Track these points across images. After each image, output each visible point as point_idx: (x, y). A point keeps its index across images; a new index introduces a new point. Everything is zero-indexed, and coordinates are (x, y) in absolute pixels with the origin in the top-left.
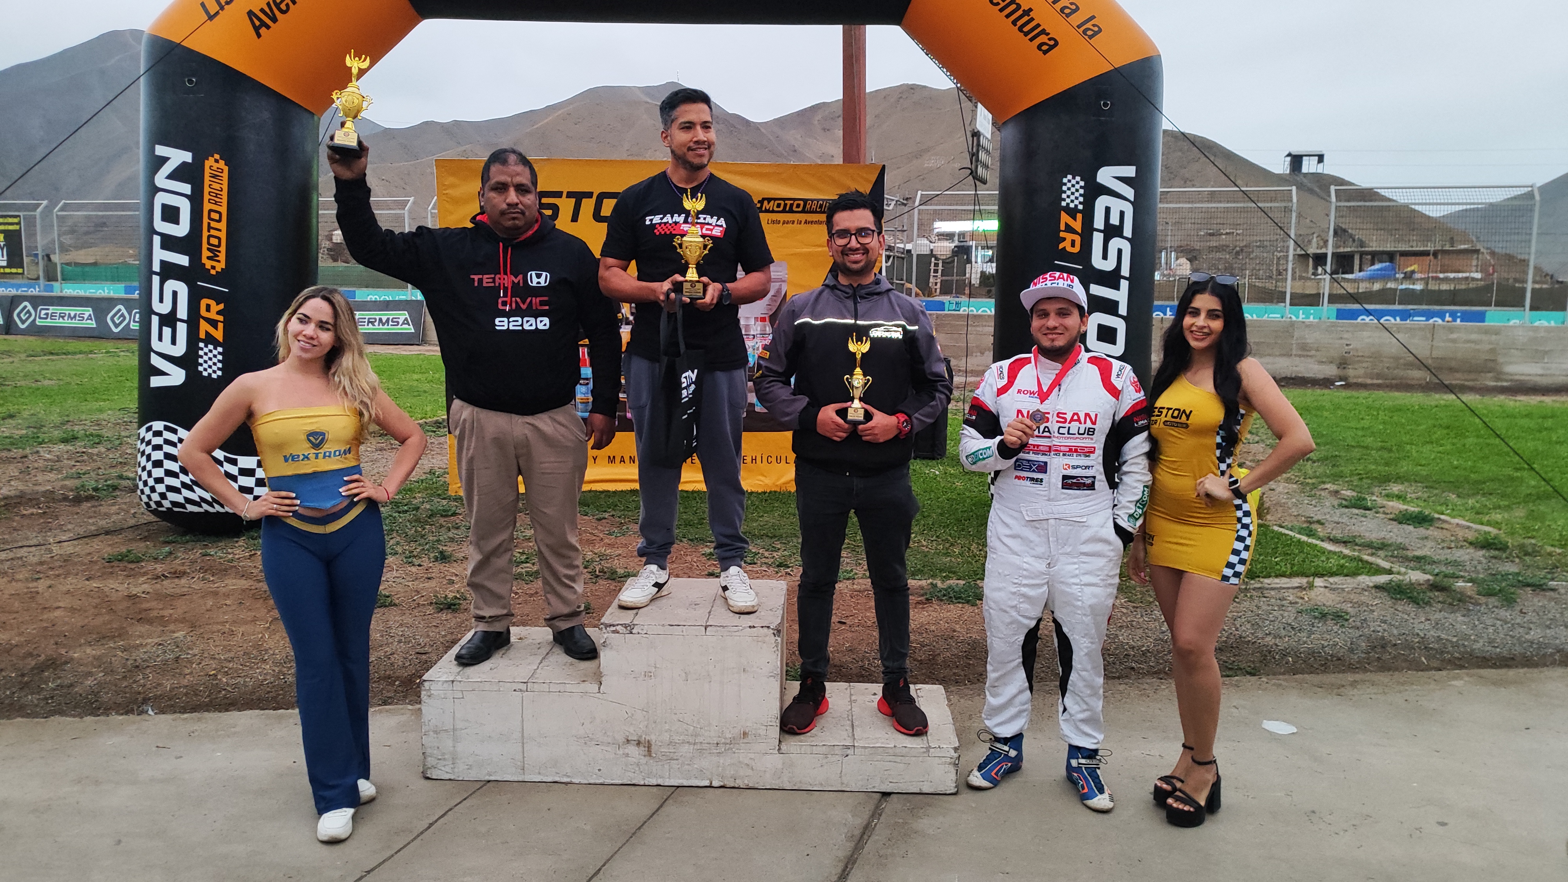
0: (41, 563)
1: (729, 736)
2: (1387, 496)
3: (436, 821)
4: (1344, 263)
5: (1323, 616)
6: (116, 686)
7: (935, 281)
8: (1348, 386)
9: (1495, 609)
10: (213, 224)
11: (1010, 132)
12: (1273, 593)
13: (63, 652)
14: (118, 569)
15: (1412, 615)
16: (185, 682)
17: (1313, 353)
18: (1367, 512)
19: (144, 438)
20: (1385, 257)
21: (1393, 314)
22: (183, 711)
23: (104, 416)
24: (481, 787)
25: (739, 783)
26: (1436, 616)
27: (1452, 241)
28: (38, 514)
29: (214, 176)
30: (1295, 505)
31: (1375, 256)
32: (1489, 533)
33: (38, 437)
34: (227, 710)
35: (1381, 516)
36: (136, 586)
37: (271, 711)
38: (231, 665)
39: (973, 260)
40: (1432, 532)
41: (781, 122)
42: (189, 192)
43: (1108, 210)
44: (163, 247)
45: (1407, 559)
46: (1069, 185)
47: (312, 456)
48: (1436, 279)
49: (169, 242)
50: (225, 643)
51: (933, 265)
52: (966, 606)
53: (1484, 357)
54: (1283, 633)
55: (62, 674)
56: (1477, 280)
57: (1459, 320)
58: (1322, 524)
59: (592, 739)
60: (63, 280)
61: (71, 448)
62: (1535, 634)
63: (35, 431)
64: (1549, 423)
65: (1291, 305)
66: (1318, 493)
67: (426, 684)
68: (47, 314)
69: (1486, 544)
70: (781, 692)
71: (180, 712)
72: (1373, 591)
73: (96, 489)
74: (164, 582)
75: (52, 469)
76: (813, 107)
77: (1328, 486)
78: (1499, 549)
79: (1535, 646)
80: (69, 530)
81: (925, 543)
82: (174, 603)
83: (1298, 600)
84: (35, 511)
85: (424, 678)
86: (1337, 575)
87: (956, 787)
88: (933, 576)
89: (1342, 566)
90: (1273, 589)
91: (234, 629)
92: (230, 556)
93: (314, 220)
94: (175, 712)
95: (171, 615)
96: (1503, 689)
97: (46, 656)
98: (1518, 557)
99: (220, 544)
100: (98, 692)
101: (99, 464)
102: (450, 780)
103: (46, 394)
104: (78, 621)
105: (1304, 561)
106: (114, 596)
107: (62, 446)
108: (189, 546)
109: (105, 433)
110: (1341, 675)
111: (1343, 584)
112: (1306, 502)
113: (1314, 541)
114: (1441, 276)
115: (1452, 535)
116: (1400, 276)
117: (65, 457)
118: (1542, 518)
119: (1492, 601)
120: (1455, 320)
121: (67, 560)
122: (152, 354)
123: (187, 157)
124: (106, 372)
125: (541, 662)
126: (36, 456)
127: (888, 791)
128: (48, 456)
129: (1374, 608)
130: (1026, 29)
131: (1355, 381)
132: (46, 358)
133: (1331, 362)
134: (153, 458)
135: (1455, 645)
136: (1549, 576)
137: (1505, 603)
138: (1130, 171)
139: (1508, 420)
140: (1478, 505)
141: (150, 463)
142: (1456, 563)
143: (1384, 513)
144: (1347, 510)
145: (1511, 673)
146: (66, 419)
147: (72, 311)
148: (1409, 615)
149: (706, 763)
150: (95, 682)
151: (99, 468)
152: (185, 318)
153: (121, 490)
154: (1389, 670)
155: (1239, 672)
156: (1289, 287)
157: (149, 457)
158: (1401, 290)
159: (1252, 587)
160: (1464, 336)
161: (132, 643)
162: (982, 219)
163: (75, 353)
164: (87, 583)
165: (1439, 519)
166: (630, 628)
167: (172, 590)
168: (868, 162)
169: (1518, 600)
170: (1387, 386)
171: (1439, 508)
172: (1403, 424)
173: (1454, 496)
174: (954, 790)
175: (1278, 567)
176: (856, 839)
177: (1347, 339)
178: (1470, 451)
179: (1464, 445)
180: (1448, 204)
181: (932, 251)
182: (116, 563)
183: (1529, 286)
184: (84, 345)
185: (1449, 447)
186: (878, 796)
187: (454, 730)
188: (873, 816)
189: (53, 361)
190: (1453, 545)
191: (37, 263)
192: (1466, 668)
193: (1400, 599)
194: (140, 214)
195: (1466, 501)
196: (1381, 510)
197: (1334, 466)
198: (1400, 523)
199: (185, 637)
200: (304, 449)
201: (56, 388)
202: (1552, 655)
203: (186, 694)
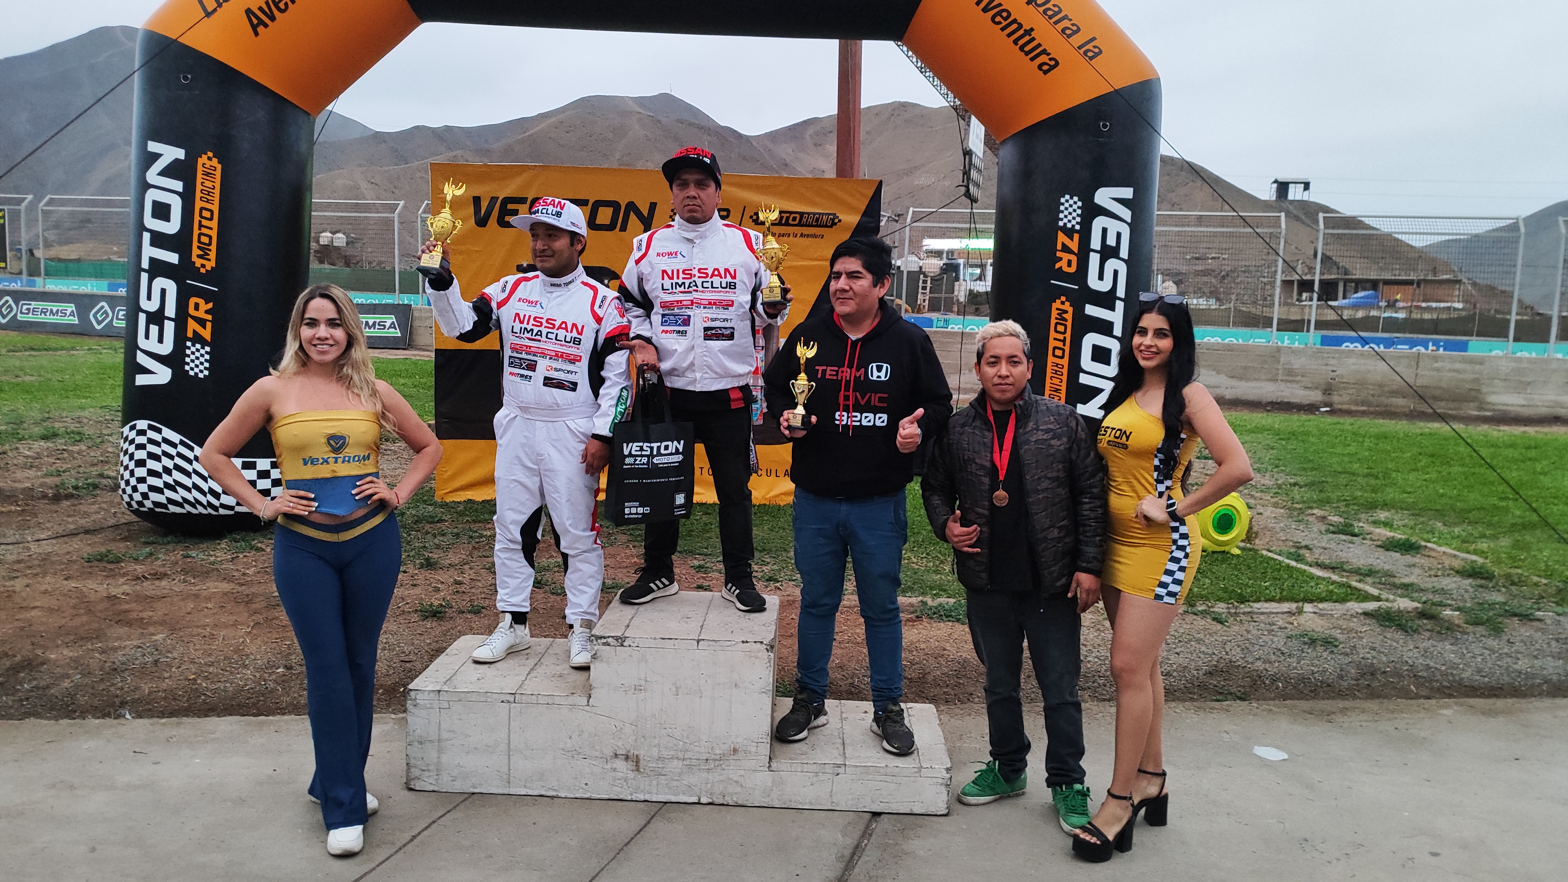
0: (19, 562)
1: (717, 752)
2: (1375, 523)
3: (419, 834)
4: (1328, 291)
5: (1313, 642)
6: (93, 688)
7: (923, 298)
8: (1333, 412)
9: (1483, 638)
10: (204, 222)
11: (1008, 152)
12: (1262, 617)
13: (39, 652)
14: (97, 569)
15: (1401, 642)
16: (164, 686)
17: (1299, 378)
18: (1355, 538)
19: (127, 437)
20: (1368, 285)
21: (1378, 342)
22: (162, 715)
23: (86, 413)
24: (465, 800)
25: (728, 800)
26: (1424, 644)
27: (1435, 271)
28: (16, 511)
29: (207, 174)
30: (1283, 530)
31: (1359, 284)
32: (1475, 561)
33: (18, 434)
34: (206, 716)
35: (1368, 542)
36: (116, 586)
37: (252, 718)
38: (211, 669)
39: (961, 277)
40: (1418, 559)
41: (773, 136)
42: (181, 190)
43: (1105, 231)
44: (153, 244)
45: (1395, 586)
46: (1067, 205)
47: (331, 460)
48: (1418, 307)
49: (159, 240)
50: (206, 647)
51: (921, 282)
52: (957, 624)
53: (1468, 386)
54: (1273, 658)
55: (37, 675)
56: (1458, 309)
57: (1441, 349)
58: (1310, 549)
59: (580, 753)
60: (46, 275)
61: (51, 445)
62: (1523, 664)
63: (15, 427)
64: (1533, 453)
65: (1278, 330)
66: (1306, 518)
67: (412, 694)
68: (28, 309)
69: (1472, 573)
70: (772, 708)
71: (158, 717)
72: (1362, 618)
73: (76, 488)
74: (145, 584)
75: (32, 467)
76: (805, 122)
77: (1315, 511)
78: (1486, 578)
79: (1523, 677)
80: (48, 528)
81: (915, 560)
82: (155, 605)
83: (1287, 625)
84: (13, 508)
85: (410, 687)
86: (1326, 601)
87: (948, 808)
88: (924, 594)
89: (1331, 592)
90: (1262, 613)
91: (215, 633)
92: (212, 559)
93: (307, 220)
94: (153, 717)
95: (150, 617)
96: (1492, 719)
97: (22, 656)
98: (1504, 586)
99: (202, 546)
100: (75, 695)
101: (79, 462)
102: (434, 791)
103: (26, 389)
104: (55, 621)
105: (1293, 586)
106: (93, 597)
107: (42, 443)
108: (170, 547)
109: (88, 431)
110: (1330, 701)
111: (1332, 610)
112: (1294, 527)
113: (1303, 567)
114: (1424, 305)
115: (1439, 564)
116: (1383, 304)
117: (45, 454)
118: (1525, 547)
119: (1480, 629)
120: (1438, 350)
121: (45, 558)
122: (138, 352)
123: (180, 154)
124: (89, 368)
125: (529, 673)
126: (15, 453)
127: (879, 811)
128: (28, 453)
129: (1363, 635)
130: (1027, 49)
131: (1340, 407)
132: (27, 353)
133: (1317, 388)
134: (136, 457)
135: (1444, 674)
136: (1535, 606)
137: (1492, 632)
138: (1127, 193)
139: (1492, 450)
140: (1464, 534)
141: (133, 462)
142: (1443, 591)
143: (1371, 540)
144: (1335, 536)
145: (1500, 703)
146: (47, 415)
147: (55, 306)
148: (1398, 643)
149: (695, 779)
150: (72, 684)
151: (80, 466)
152: (173, 316)
153: (102, 489)
154: (1378, 697)
155: (1229, 697)
156: (1277, 313)
157: (132, 457)
158: (1384, 318)
159: (1242, 611)
160: (1448, 366)
161: (111, 645)
162: (977, 237)
163: (56, 349)
164: (65, 582)
165: (1426, 547)
166: (621, 641)
167: (153, 592)
168: (861, 177)
169: (1506, 630)
170: (1372, 413)
171: (1425, 536)
172: (1389, 451)
173: (1440, 524)
174: (945, 812)
175: (1267, 591)
176: (846, 859)
177: (1333, 365)
178: (1455, 480)
179: (1449, 473)
180: (1431, 234)
181: (921, 268)
182: (96, 563)
183: (1514, 318)
184: (64, 342)
185: (1434, 475)
186: (868, 816)
187: (439, 741)
188: (862, 837)
189: (34, 356)
190: (1440, 573)
191: (20, 259)
192: (1454, 697)
193: (1388, 626)
194: (131, 210)
195: (1452, 529)
196: (1368, 537)
197: (1321, 491)
198: (1387, 550)
199: (164, 640)
200: (323, 451)
201: (36, 384)
202: (1540, 685)
203: (165, 698)
